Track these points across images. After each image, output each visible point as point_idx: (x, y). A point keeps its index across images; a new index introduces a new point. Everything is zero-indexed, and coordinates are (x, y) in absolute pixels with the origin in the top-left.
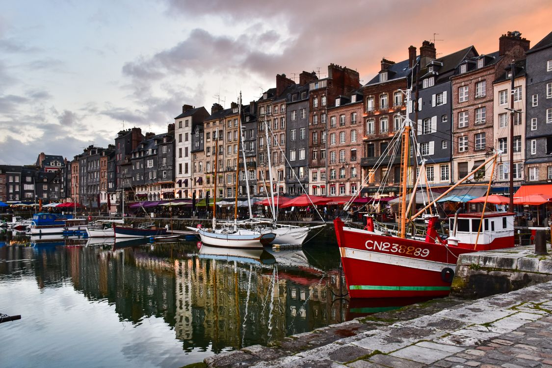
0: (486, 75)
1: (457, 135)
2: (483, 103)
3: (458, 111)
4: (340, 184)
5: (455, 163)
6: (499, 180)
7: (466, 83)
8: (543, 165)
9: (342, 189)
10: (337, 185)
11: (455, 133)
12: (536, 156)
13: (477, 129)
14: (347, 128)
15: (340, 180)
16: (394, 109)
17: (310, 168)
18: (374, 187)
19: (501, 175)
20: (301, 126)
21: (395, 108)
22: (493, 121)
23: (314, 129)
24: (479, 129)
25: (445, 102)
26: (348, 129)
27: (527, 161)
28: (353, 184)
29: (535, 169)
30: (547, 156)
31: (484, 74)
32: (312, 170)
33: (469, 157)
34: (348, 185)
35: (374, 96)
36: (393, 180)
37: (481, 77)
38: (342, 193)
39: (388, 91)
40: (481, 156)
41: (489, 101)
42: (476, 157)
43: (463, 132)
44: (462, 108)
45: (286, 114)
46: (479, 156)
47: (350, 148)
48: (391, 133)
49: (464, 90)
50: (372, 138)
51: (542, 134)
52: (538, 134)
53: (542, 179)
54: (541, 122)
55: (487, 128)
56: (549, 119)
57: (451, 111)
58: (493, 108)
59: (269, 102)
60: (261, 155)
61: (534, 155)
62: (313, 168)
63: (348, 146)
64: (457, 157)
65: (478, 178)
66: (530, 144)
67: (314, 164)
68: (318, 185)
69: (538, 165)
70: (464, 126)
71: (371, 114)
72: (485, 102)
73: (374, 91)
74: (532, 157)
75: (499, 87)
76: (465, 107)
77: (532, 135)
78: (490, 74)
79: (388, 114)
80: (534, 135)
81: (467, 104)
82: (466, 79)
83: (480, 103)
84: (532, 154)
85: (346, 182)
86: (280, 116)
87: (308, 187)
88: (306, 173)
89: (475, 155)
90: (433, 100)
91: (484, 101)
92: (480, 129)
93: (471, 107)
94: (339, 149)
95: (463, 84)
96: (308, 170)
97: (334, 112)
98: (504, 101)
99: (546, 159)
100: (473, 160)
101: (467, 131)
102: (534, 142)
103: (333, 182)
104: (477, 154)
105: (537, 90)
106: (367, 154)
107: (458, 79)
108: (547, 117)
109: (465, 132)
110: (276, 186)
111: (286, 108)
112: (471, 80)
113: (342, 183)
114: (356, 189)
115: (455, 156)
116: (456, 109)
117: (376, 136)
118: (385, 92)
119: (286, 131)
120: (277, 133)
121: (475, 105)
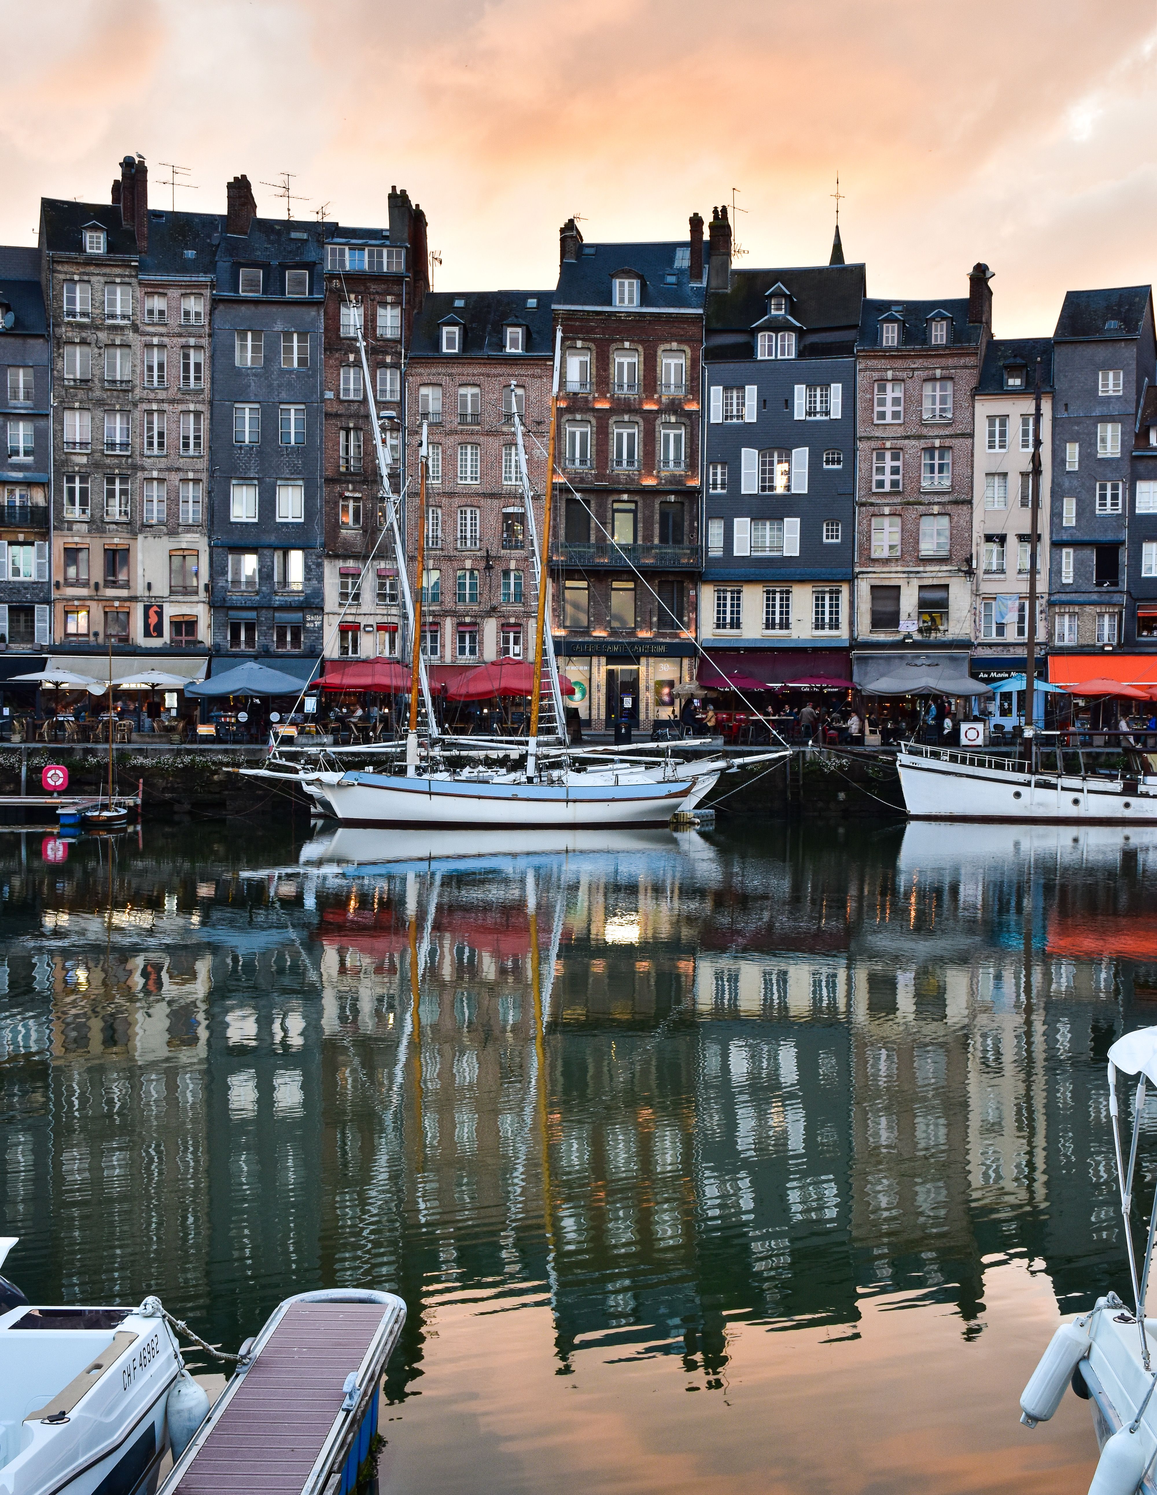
0: (955, 368)
1: (871, 509)
2: (947, 436)
3: (873, 444)
4: (460, 624)
5: (863, 587)
6: (982, 638)
7: (900, 375)
8: (1088, 609)
9: (462, 640)
10: (449, 624)
11: (863, 505)
12: (1074, 587)
13: (930, 504)
14: (489, 433)
15: (461, 607)
16: (659, 401)
17: (329, 556)
18: (587, 639)
19: (988, 628)
20: (284, 395)
21: (664, 399)
22: (972, 488)
23: (350, 417)
24: (934, 504)
25: (836, 413)
26: (490, 439)
27: (1053, 598)
28: (509, 625)
29: (1067, 617)
30: (1096, 589)
31: (950, 362)
32: (340, 564)
33: (904, 572)
34: (490, 628)
35: (592, 345)
36: (655, 619)
37: (942, 368)
38: (462, 651)
39: (641, 342)
40: (940, 574)
41: (963, 435)
42: (925, 575)
43: (888, 505)
44: (888, 439)
45: (210, 335)
46: (933, 574)
47: (502, 502)
48: (650, 474)
49: (892, 392)
50: (582, 480)
51: (1087, 538)
52: (1079, 536)
53: (1086, 643)
54: (1084, 510)
55: (956, 502)
56: (1100, 505)
57: (855, 444)
58: (972, 456)
59: (118, 271)
60: (71, 479)
61: (1069, 584)
62: (345, 557)
63: (493, 496)
64: (870, 569)
65: (929, 630)
66: (1061, 558)
67: (346, 543)
68: (363, 621)
69: (1077, 609)
70: (887, 488)
71: (581, 404)
72: (951, 436)
73: (591, 330)
74: (1064, 589)
75: (987, 404)
76: (894, 438)
77: (1065, 538)
78: (966, 367)
79: (640, 411)
80: (1069, 538)
81: (900, 432)
82: (899, 363)
83: (937, 437)
84: (1065, 581)
85: (483, 617)
86: (183, 340)
87: (321, 628)
88: (313, 572)
89: (921, 569)
90: (796, 402)
91: (947, 433)
92: (939, 503)
93: (913, 442)
94: (456, 502)
95: (890, 374)
96: (320, 565)
97: (434, 370)
98: (997, 443)
99: (1095, 597)
100: (916, 583)
101: (901, 504)
102: (1068, 554)
103: (433, 613)
104: (928, 569)
105: (1078, 433)
106: (562, 532)
107: (875, 357)
108: (1098, 502)
109: (894, 504)
110: (160, 615)
111: (211, 313)
112: (913, 370)
113: (468, 620)
114: (516, 643)
115: (861, 566)
116: (869, 438)
117: (597, 477)
118: (632, 341)
119: (211, 403)
120: (165, 406)
121: (925, 437)
